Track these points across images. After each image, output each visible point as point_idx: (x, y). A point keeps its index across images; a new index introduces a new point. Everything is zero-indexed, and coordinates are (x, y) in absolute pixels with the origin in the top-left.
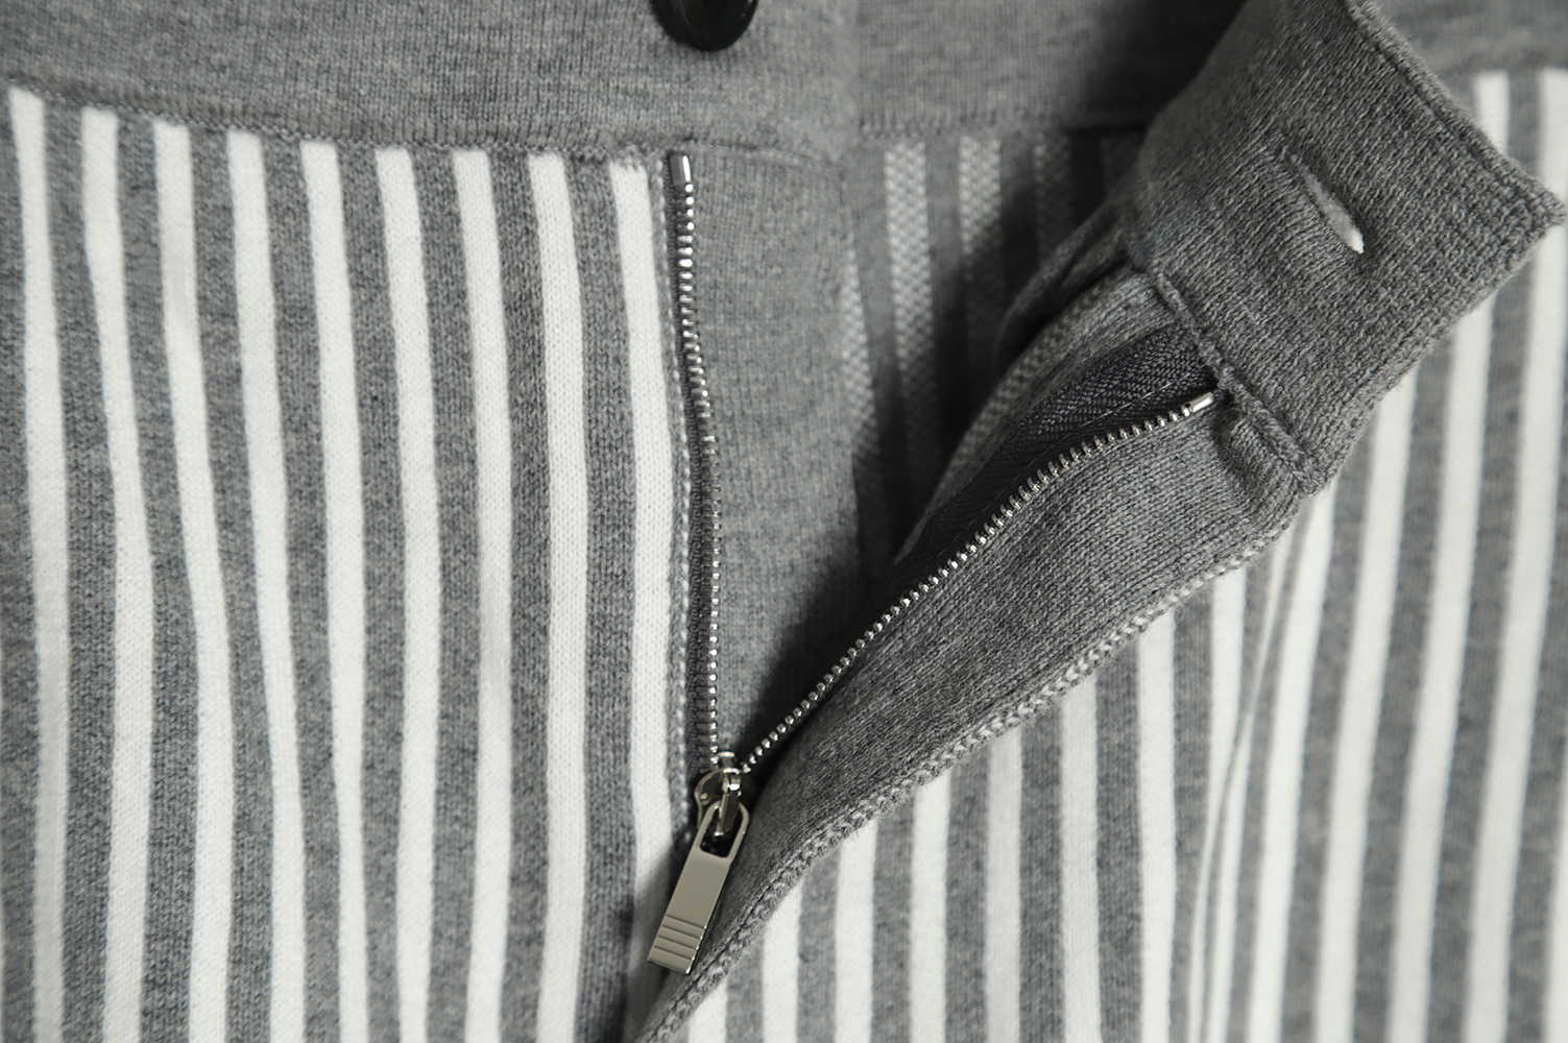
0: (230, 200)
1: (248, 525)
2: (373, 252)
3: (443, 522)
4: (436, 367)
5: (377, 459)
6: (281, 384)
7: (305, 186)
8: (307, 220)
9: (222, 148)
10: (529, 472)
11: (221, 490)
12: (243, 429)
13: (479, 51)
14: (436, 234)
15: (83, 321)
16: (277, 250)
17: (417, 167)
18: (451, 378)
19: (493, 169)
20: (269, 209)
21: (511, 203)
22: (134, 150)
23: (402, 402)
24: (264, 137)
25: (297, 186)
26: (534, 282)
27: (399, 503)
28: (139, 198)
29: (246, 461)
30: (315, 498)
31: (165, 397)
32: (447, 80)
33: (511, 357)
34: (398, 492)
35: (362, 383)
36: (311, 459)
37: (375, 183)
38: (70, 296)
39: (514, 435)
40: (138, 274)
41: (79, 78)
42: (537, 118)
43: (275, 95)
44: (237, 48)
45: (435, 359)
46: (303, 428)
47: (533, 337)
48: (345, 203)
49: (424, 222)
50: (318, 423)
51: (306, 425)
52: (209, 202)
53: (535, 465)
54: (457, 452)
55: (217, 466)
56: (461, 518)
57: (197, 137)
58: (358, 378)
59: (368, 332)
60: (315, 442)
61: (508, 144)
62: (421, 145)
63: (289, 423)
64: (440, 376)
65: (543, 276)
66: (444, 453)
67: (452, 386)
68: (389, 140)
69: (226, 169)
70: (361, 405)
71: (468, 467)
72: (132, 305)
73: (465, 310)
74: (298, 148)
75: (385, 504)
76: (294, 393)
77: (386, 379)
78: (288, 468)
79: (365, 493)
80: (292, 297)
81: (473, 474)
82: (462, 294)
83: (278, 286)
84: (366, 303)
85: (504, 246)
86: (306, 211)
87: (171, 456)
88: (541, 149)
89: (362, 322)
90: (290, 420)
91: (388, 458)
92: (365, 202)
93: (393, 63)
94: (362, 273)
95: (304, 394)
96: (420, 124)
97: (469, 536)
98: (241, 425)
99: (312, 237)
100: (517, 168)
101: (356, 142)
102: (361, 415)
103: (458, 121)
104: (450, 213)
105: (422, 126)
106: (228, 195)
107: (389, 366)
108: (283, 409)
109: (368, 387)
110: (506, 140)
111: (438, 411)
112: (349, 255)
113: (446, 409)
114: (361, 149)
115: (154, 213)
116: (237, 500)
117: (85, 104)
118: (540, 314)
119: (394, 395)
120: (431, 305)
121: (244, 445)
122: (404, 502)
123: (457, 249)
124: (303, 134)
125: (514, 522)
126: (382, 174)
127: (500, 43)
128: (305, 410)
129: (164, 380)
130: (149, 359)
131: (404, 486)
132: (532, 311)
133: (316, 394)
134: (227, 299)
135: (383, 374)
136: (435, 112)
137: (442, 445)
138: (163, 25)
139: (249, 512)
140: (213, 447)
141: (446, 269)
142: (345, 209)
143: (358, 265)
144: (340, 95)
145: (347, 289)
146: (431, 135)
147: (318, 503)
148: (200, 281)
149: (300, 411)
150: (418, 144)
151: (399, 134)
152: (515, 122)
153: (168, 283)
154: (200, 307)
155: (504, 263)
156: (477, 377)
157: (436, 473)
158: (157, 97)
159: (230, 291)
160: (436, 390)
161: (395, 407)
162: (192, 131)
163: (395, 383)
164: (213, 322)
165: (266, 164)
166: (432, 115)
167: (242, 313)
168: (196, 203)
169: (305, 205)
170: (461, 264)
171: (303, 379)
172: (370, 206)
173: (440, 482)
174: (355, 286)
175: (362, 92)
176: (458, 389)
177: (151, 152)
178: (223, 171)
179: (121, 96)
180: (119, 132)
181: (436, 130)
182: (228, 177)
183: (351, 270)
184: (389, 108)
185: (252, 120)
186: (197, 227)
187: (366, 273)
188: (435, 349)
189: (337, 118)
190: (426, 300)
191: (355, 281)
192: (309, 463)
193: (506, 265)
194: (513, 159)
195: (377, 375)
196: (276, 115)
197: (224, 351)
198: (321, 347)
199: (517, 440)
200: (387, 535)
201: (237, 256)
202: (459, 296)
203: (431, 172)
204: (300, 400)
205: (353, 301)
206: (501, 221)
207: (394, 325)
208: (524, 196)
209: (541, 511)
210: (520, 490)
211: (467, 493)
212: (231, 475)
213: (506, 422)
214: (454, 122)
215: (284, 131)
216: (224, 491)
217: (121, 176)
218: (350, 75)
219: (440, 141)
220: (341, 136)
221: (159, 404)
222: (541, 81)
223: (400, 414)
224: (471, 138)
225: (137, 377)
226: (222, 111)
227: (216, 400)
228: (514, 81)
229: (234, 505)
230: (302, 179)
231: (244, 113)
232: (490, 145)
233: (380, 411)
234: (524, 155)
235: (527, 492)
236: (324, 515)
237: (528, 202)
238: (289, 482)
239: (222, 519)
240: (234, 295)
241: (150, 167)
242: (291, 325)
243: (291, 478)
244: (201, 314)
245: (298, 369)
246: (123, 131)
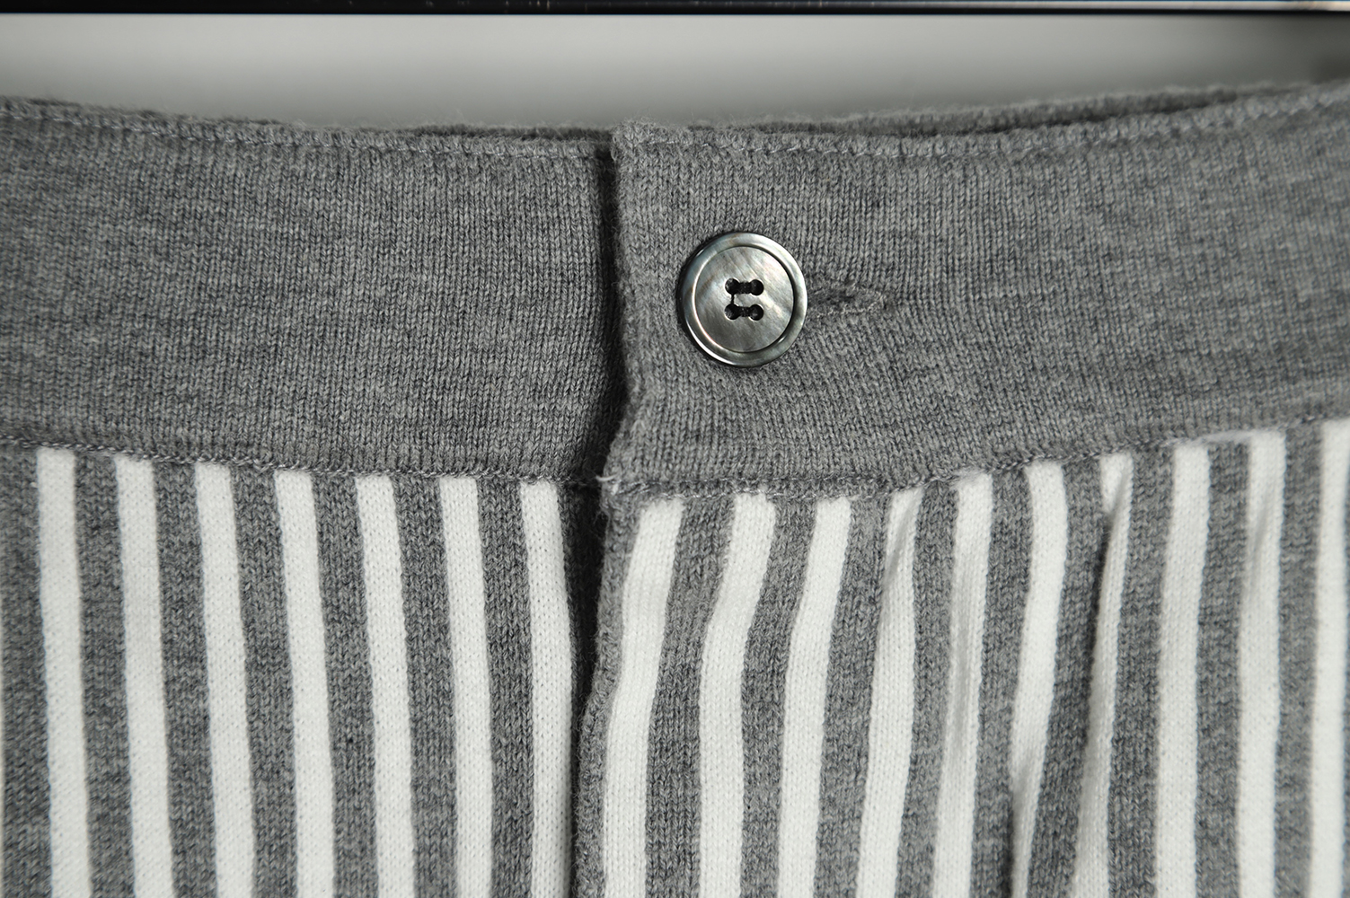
0: (198, 537)
1: (212, 887)
2: (351, 585)
3: (419, 870)
4: (415, 706)
5: (351, 805)
6: (251, 730)
7: (278, 519)
8: (279, 553)
9: (189, 481)
10: (511, 818)
11: (180, 851)
12: (209, 782)
13: (469, 374)
14: (417, 566)
15: (30, 680)
16: (248, 587)
17: (399, 495)
18: (430, 718)
19: (481, 497)
20: (239, 543)
21: (500, 532)
22: (94, 489)
23: (377, 744)
24: (235, 470)
25: (269, 518)
26: (522, 617)
27: (373, 851)
28: (100, 539)
29: (212, 815)
30: (286, 851)
31: (123, 754)
32: (433, 404)
33: (495, 696)
34: (372, 840)
35: (336, 725)
36: (283, 808)
37: (354, 513)
38: (17, 654)
39: (496, 777)
40: (98, 621)
41: (32, 418)
42: (529, 445)
43: (247, 424)
44: (204, 378)
45: (414, 698)
46: (275, 776)
47: (521, 676)
48: (321, 534)
49: (405, 553)
50: (291, 771)
51: (278, 772)
52: (176, 540)
53: (518, 811)
54: (435, 797)
55: (177, 824)
56: (439, 866)
57: (161, 471)
58: (331, 720)
59: (343, 671)
60: (288, 791)
61: (498, 472)
62: (404, 472)
63: (259, 773)
64: (419, 715)
65: (532, 611)
66: (421, 797)
67: (431, 726)
68: (373, 468)
69: (194, 504)
70: (335, 748)
71: (446, 812)
72: (89, 655)
73: (447, 646)
74: (271, 478)
75: (359, 854)
76: (266, 739)
77: (362, 720)
78: (257, 821)
79: (337, 842)
80: (264, 636)
81: (452, 820)
82: (444, 628)
83: (249, 626)
84: (341, 639)
85: (489, 577)
86: (279, 545)
87: (125, 818)
88: (533, 477)
89: (337, 660)
90: (261, 768)
91: (363, 804)
92: (343, 532)
93: (376, 387)
94: (338, 607)
95: (276, 739)
96: (404, 450)
97: (447, 886)
98: (207, 777)
99: (285, 572)
100: (508, 496)
101: (333, 470)
102: (334, 759)
103: (444, 446)
104: (433, 543)
105: (406, 452)
106: (195, 531)
107: (365, 706)
108: (253, 756)
109: (343, 729)
110: (497, 469)
111: (416, 753)
112: (324, 589)
113: (425, 751)
114: (339, 477)
115: (116, 555)
116: (199, 860)
117: (40, 444)
118: (528, 651)
119: (370, 736)
120: (410, 640)
121: (210, 798)
122: (379, 850)
123: (439, 580)
124: (278, 464)
125: (494, 871)
126: (361, 504)
127: (493, 367)
128: (277, 756)
129: (123, 735)
130: (105, 714)
131: (378, 834)
132: (520, 648)
133: (289, 739)
134: (194, 641)
135: (359, 715)
136: (421, 438)
137: (420, 789)
138: (122, 358)
139: (213, 873)
140: (175, 804)
141: (426, 602)
142: (321, 541)
143: (334, 600)
144: (318, 421)
145: (321, 625)
146: (416, 462)
147: (289, 856)
148: (166, 624)
149: (273, 758)
150: (400, 470)
151: (380, 460)
152: (505, 449)
153: (130, 628)
154: (165, 652)
155: (489, 596)
156: (457, 716)
157: (412, 818)
158: (118, 433)
159: (198, 632)
160: (414, 731)
161: (370, 750)
162: (155, 465)
163: (372, 724)
164: (179, 667)
165: (236, 496)
166: (418, 441)
167: (211, 656)
168: (160, 541)
169: (278, 538)
170: (444, 597)
171: (276, 724)
172: (348, 538)
173: (417, 828)
174: (329, 621)
175: (342, 418)
176: (437, 730)
177: (112, 489)
178: (190, 507)
179: (78, 432)
180: (78, 471)
181: (421, 457)
182: (196, 511)
183: (326, 604)
184: (371, 435)
185: (220, 453)
186: (162, 567)
187: (342, 608)
188: (414, 687)
189: (314, 445)
190: (405, 635)
191: (330, 617)
192: (280, 814)
193: (492, 599)
194: (504, 487)
195: (353, 716)
196: (248, 445)
197: (190, 697)
198: (294, 689)
199: (498, 784)
200: (359, 886)
201: (206, 595)
202: (440, 631)
203: (415, 500)
204: (272, 745)
205: (328, 638)
206: (486, 552)
207: (371, 662)
208: (514, 525)
209: (522, 861)
210: (501, 838)
211: (445, 840)
212: (194, 833)
213: (489, 764)
214: (441, 448)
215: (256, 461)
216: (184, 852)
217: (79, 517)
218: (328, 401)
219: (425, 468)
220: (318, 464)
221: (115, 762)
222: (536, 407)
223: (376, 757)
224: (459, 465)
225: (91, 734)
226: (189, 443)
227: (180, 752)
228: (508, 405)
229: (196, 867)
230: (276, 512)
231: (213, 444)
232: (479, 472)
233: (355, 754)
234: (516, 483)
235: (509, 840)
236: (294, 870)
237: (518, 533)
238: (259, 836)
239: (181, 884)
240: (202, 636)
241: (112, 506)
242: (263, 666)
243: (260, 831)
244: (166, 658)
245: (270, 713)
246: (81, 470)
